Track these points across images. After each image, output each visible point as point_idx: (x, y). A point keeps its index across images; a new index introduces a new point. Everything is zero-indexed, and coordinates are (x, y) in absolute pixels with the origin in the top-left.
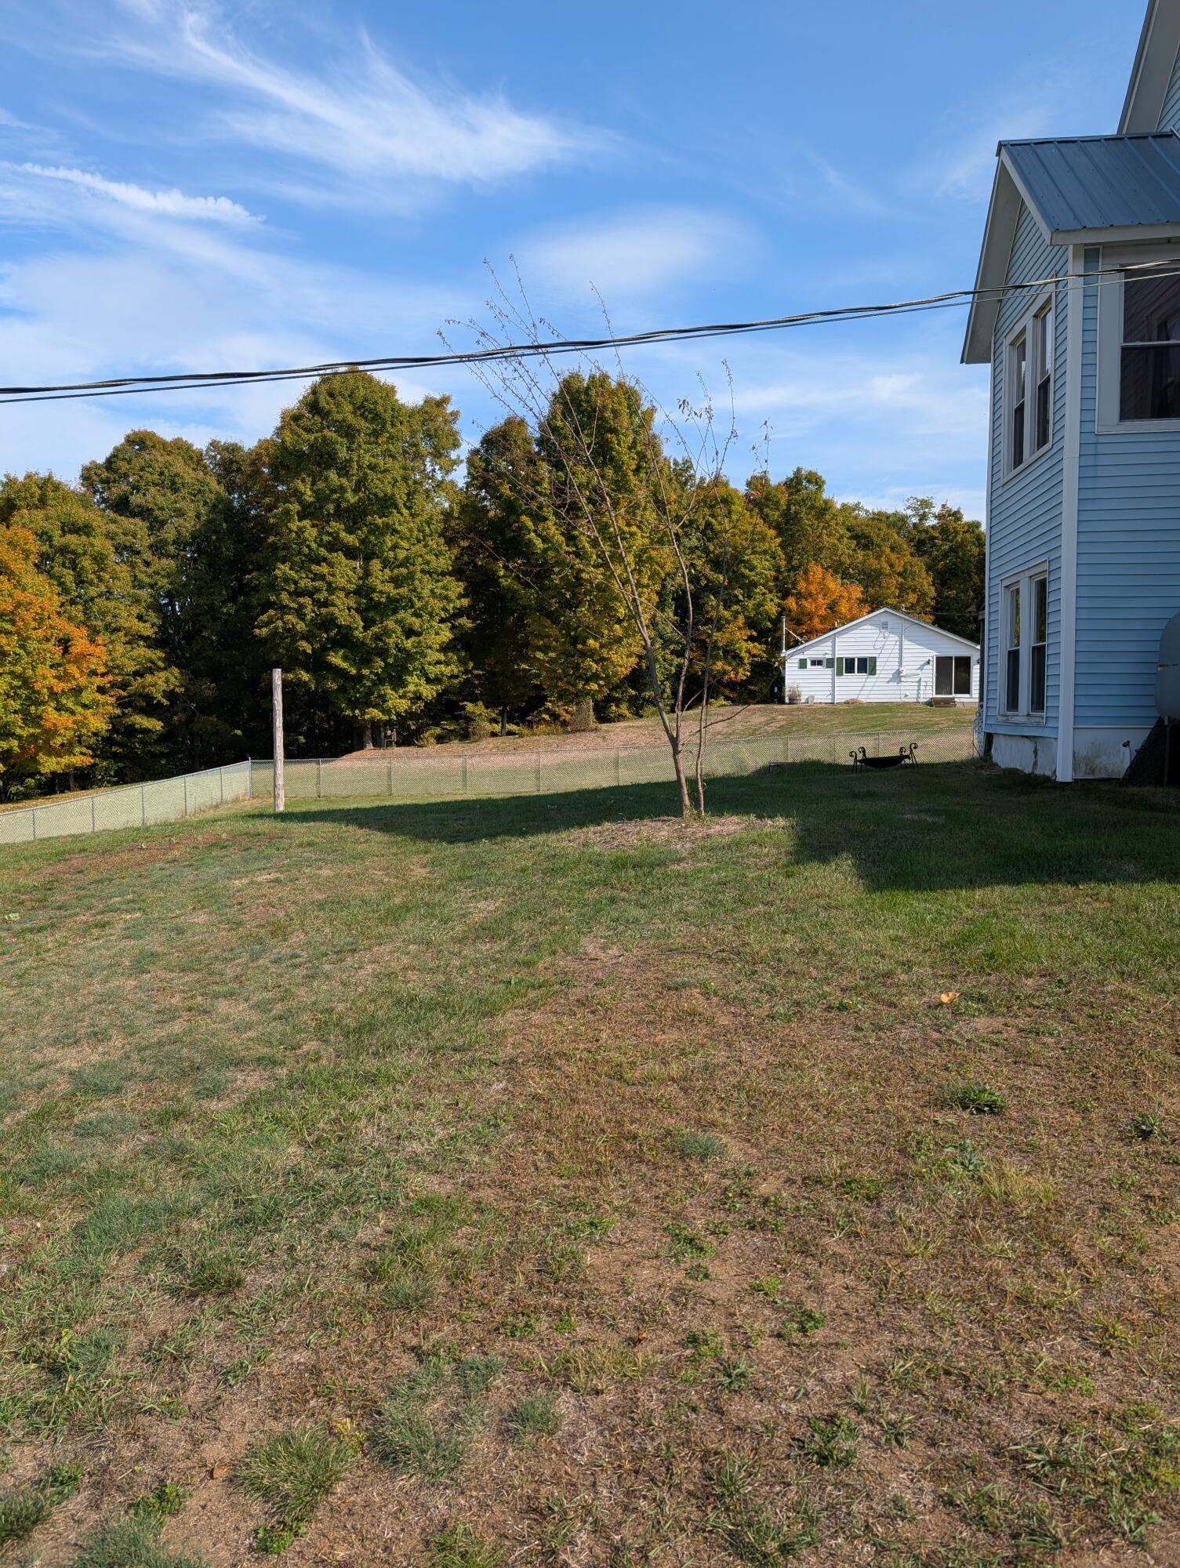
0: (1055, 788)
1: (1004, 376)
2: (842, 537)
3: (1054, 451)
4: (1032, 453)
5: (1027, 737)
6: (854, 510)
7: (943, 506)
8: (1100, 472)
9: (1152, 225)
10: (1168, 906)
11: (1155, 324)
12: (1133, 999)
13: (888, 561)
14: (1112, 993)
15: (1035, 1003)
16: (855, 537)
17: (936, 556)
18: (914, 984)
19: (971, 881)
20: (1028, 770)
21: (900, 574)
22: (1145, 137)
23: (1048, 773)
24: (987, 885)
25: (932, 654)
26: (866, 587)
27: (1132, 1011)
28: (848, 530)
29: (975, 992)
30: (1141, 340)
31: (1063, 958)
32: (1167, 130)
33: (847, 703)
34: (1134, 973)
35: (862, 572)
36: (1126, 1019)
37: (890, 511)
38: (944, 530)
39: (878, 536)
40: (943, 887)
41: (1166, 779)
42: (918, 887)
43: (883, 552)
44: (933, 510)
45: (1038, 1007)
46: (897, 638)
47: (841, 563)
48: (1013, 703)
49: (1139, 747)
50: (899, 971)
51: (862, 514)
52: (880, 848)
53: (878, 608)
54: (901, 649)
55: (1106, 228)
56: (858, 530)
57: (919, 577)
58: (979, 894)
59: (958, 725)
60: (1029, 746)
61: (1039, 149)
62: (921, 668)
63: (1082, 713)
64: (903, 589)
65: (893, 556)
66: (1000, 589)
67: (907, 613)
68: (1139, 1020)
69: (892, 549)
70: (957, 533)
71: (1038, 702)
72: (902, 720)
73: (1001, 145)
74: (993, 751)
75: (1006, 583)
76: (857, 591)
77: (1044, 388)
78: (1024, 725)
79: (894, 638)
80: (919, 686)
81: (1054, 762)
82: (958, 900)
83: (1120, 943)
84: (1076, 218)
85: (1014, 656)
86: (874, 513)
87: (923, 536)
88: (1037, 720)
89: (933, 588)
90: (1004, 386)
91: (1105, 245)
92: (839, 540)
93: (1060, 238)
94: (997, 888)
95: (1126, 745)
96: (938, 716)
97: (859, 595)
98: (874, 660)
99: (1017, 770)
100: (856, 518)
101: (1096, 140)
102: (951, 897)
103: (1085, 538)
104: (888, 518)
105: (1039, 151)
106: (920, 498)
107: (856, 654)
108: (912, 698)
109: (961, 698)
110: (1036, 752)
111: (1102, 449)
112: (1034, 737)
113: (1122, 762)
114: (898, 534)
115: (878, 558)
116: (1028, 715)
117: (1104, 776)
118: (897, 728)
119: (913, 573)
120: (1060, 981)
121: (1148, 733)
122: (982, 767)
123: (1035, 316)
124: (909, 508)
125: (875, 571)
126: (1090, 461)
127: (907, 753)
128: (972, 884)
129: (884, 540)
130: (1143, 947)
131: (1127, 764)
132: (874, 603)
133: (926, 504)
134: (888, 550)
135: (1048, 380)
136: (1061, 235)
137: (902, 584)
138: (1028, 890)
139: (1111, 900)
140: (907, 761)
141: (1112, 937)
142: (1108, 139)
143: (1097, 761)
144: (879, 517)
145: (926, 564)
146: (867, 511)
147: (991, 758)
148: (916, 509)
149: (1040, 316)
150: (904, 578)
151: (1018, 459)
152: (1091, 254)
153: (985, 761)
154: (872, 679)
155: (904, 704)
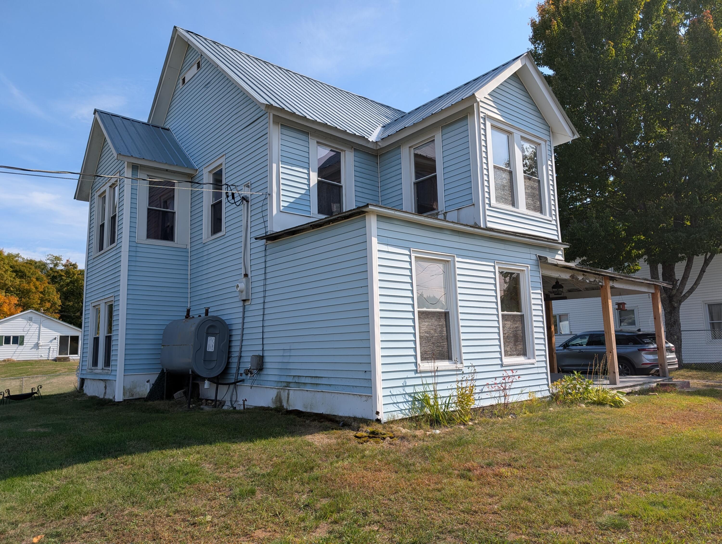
0: (115, 405)
1: (95, 209)
2: (7, 270)
3: (118, 247)
4: (107, 247)
5: (101, 380)
6: (16, 257)
7: (68, 261)
8: (138, 259)
9: (160, 163)
10: (158, 462)
11: (162, 201)
12: (136, 516)
13: (35, 285)
14: (126, 515)
15: (87, 530)
16: (15, 271)
17: (62, 285)
18: (18, 535)
19: (61, 465)
20: (102, 397)
21: (41, 293)
22: (159, 128)
23: (111, 398)
24: (70, 465)
25: (58, 335)
26: (21, 298)
27: (135, 522)
28: (11, 267)
29: (54, 532)
30: (156, 207)
31: (105, 500)
32: (167, 127)
33: (4, 361)
34: (139, 502)
35: (18, 290)
36: (132, 527)
37: (37, 260)
38: (67, 273)
39: (29, 272)
40: (44, 470)
41: (165, 397)
42: (30, 473)
43: (32, 280)
44: (62, 262)
45: (88, 532)
46: (38, 326)
47: (5, 285)
48: (95, 363)
49: (153, 382)
50: (9, 528)
51: (20, 260)
52: (9, 452)
53: (27, 309)
54: (39, 332)
55: (141, 159)
56: (17, 268)
57: (52, 294)
58: (64, 471)
59: (70, 371)
60: (102, 384)
61: (113, 118)
62: (51, 341)
63: (128, 367)
64: (42, 300)
65: (38, 283)
66: (90, 307)
67: (43, 313)
68: (138, 527)
69: (37, 279)
70: (74, 274)
71: (107, 363)
72: (38, 369)
73: (96, 111)
74: (84, 387)
75: (93, 305)
76: (15, 300)
77: (113, 218)
78: (100, 374)
79: (36, 326)
80: (50, 351)
81: (114, 392)
82: (52, 477)
83: (134, 486)
84: (128, 151)
85: (96, 340)
86: (27, 260)
87: (56, 274)
88: (106, 371)
89: (60, 301)
90: (95, 213)
91: (141, 165)
92: (5, 272)
93: (121, 158)
94: (75, 467)
95: (148, 382)
96: (59, 367)
97: (16, 302)
98: (23, 337)
99: (96, 396)
100: (16, 261)
101: (139, 122)
102: (48, 476)
103: (130, 287)
104: (36, 263)
105: (113, 119)
106: (55, 255)
107: (12, 333)
108: (45, 357)
109: (73, 357)
110: (106, 387)
111: (139, 249)
112: (105, 380)
113: (146, 390)
114: (41, 272)
115: (29, 283)
116: (102, 369)
117: (137, 397)
118: (34, 374)
119: (49, 293)
120: (102, 514)
121: (157, 376)
122: (78, 396)
123: (110, 187)
124: (48, 259)
125: (27, 290)
126: (133, 254)
127: (36, 391)
128: (61, 466)
129: (32, 274)
130: (144, 486)
131: (148, 390)
132: (25, 307)
133: (58, 258)
134: (34, 280)
135: (115, 215)
136: (121, 156)
137: (42, 298)
138: (91, 465)
139: (132, 464)
140: (36, 395)
141: (131, 483)
142: (143, 123)
143: (135, 390)
144: (31, 263)
145: (57, 288)
146: (23, 259)
147: (83, 391)
148: (52, 261)
149: (113, 186)
150: (44, 295)
151: (101, 248)
152: (135, 168)
153: (79, 392)
154: (21, 347)
155: (40, 361)
